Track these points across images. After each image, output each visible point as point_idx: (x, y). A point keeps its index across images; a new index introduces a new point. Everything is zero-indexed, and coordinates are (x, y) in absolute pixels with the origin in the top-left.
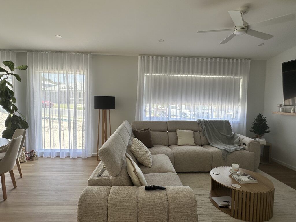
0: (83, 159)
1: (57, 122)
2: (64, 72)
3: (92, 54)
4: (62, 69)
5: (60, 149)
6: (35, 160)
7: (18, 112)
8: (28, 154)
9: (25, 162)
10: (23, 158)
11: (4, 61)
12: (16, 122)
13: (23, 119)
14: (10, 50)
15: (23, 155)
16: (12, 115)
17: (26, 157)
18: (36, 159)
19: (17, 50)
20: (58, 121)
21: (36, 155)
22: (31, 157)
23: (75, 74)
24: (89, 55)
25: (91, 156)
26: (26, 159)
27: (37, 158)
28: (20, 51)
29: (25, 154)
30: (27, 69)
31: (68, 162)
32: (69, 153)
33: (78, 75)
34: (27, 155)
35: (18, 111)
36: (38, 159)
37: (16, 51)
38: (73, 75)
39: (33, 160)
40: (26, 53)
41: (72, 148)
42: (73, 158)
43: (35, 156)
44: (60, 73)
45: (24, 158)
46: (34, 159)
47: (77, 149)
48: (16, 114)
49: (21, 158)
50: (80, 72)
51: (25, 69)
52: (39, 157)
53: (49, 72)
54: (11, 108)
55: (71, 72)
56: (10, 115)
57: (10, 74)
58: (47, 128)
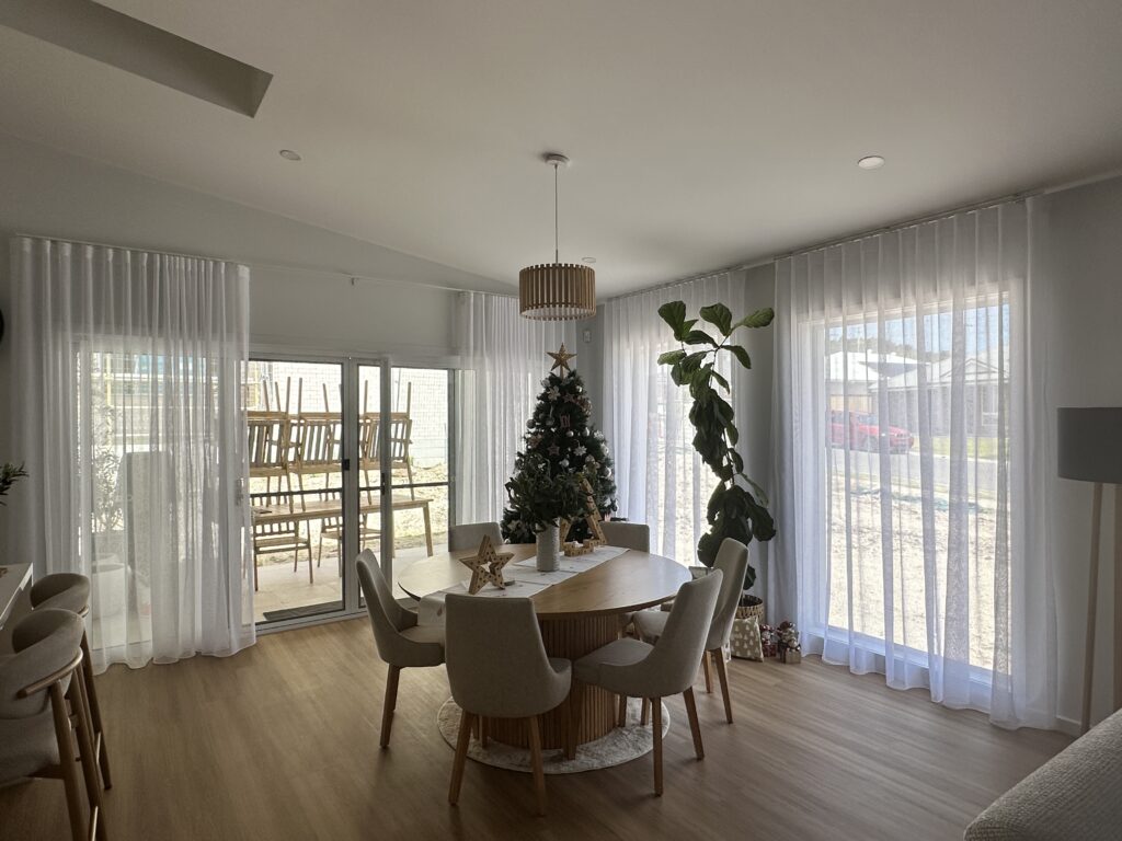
0: (999, 730)
1: (916, 513)
2: (907, 309)
3: (1048, 192)
4: (897, 296)
5: (889, 643)
6: (792, 663)
7: (745, 477)
8: (771, 631)
9: (757, 660)
10: (751, 643)
11: (703, 308)
12: (735, 511)
13: (757, 501)
14: (728, 269)
15: (752, 634)
16: (728, 485)
17: (764, 643)
18: (797, 662)
19: (748, 262)
20: (918, 507)
21: (796, 644)
22: (781, 648)
23: (959, 310)
24: (1028, 200)
25: (1046, 727)
26: (764, 651)
27: (800, 658)
28: (755, 265)
29: (762, 630)
30: (775, 319)
31: (919, 717)
32: (925, 673)
33: (971, 314)
34: (767, 635)
35: (744, 472)
36: (802, 661)
37: (745, 267)
38: (948, 316)
39: (783, 661)
40: (773, 265)
41: (942, 652)
42: (944, 703)
43: (792, 648)
44: (889, 318)
45: (756, 644)
46: (788, 659)
47: (965, 666)
48: (739, 480)
49: (748, 642)
50: (982, 298)
51: (769, 323)
52: (808, 656)
53: (848, 318)
54: (725, 463)
55: (935, 306)
56: (722, 486)
57: (722, 347)
58: (869, 536)
